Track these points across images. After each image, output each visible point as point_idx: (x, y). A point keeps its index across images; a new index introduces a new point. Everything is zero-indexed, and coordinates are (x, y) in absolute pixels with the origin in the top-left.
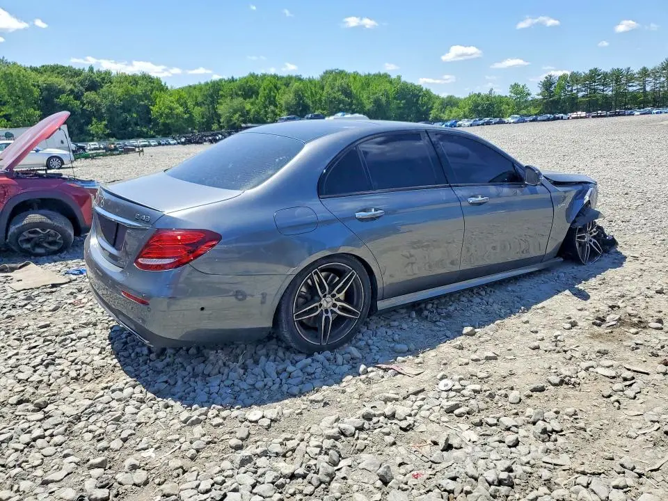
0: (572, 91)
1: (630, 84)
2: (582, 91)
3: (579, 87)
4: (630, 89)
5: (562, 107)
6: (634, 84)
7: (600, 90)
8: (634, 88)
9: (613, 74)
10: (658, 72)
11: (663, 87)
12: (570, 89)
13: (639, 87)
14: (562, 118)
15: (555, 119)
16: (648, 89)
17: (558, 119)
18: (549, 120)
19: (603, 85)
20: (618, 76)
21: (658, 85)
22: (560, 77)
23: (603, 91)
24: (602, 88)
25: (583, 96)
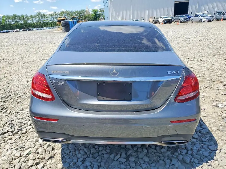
0: (8, 22)
1: (28, 20)
2: (13, 22)
3: (11, 20)
4: (29, 22)
5: (7, 28)
6: (30, 20)
7: (19, 22)
8: (30, 21)
9: (22, 17)
10: (36, 17)
11: (39, 21)
12: (8, 21)
13: (31, 21)
14: (11, 32)
15: (9, 32)
16: (34, 22)
17: (10, 32)
18: (6, 32)
19: (19, 20)
20: (24, 17)
21: (37, 21)
22: (3, 17)
23: (20, 22)
24: (19, 21)
25: (13, 24)
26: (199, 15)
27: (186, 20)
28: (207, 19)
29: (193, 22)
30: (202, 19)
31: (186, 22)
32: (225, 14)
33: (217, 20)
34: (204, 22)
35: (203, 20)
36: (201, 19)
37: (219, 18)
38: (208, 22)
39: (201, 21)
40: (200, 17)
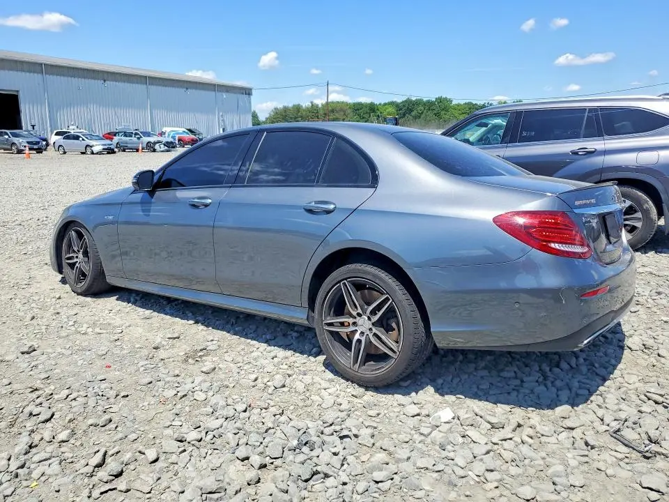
26: (80, 135)
27: (36, 147)
28: (106, 147)
29: (65, 153)
30: (91, 147)
31: (35, 152)
32: (141, 137)
33: (124, 151)
34: (99, 153)
35: (96, 149)
36: (87, 146)
37: (129, 145)
38: (108, 153)
39: (89, 151)
40: (83, 140)
